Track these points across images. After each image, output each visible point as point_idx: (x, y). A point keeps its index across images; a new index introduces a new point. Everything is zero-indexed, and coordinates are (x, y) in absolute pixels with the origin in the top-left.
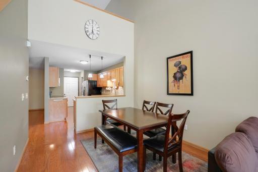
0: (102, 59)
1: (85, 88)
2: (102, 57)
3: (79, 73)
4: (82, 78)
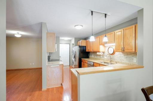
0: (106, 17)
1: (76, 52)
2: (106, 15)
3: (70, 40)
4: (73, 44)
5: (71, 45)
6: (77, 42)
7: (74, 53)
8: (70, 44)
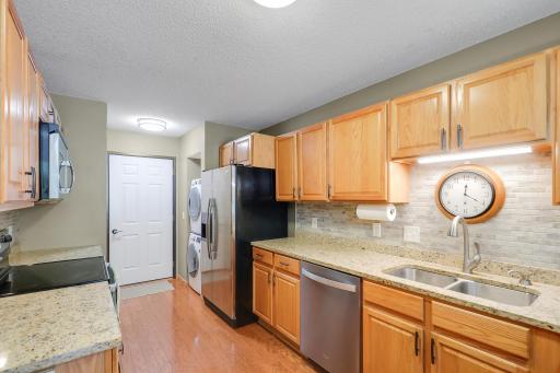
1: (213, 204)
3: (179, 140)
4: (197, 161)
5: (185, 166)
6: (221, 149)
7: (204, 209)
8: (173, 159)
